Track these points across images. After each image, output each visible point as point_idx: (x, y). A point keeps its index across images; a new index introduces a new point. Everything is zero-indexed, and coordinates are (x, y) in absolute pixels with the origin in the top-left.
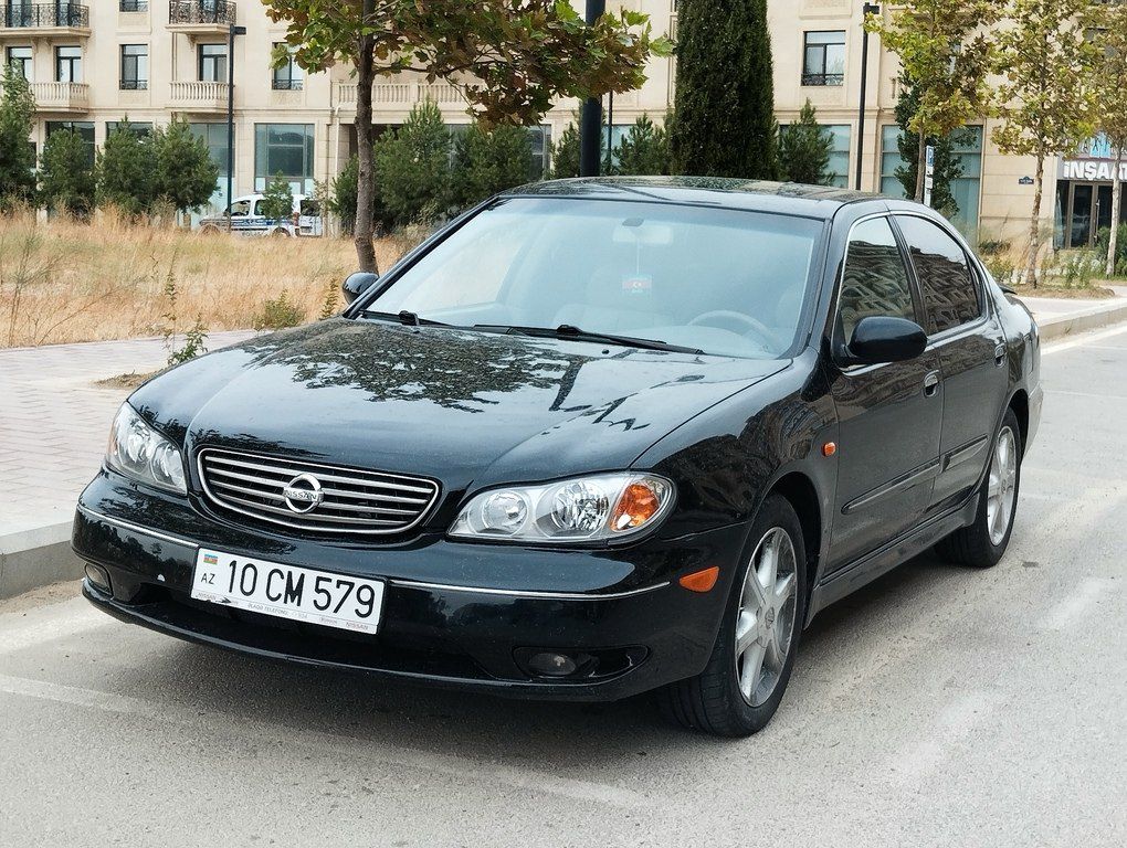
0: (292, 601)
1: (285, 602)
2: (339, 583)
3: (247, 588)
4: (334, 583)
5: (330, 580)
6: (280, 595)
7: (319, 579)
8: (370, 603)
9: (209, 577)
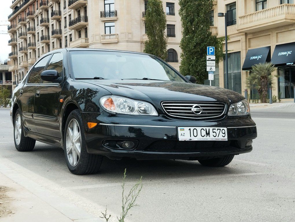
2: (218, 129)
4: (216, 130)
5: (215, 129)
7: (213, 129)
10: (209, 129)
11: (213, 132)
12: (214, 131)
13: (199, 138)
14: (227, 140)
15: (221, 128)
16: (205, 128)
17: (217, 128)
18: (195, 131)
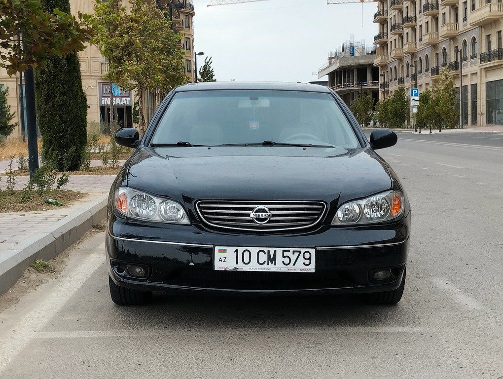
0: (272, 263)
1: (268, 264)
2: (294, 252)
3: (246, 261)
4: (291, 252)
5: (289, 251)
6: (265, 262)
7: (284, 251)
8: (310, 259)
9: (223, 260)
10: (275, 251)
11: (284, 257)
12: (286, 254)
13: (254, 267)
14: (313, 271)
15: (303, 250)
16: (266, 249)
17: (292, 250)
18: (247, 254)
